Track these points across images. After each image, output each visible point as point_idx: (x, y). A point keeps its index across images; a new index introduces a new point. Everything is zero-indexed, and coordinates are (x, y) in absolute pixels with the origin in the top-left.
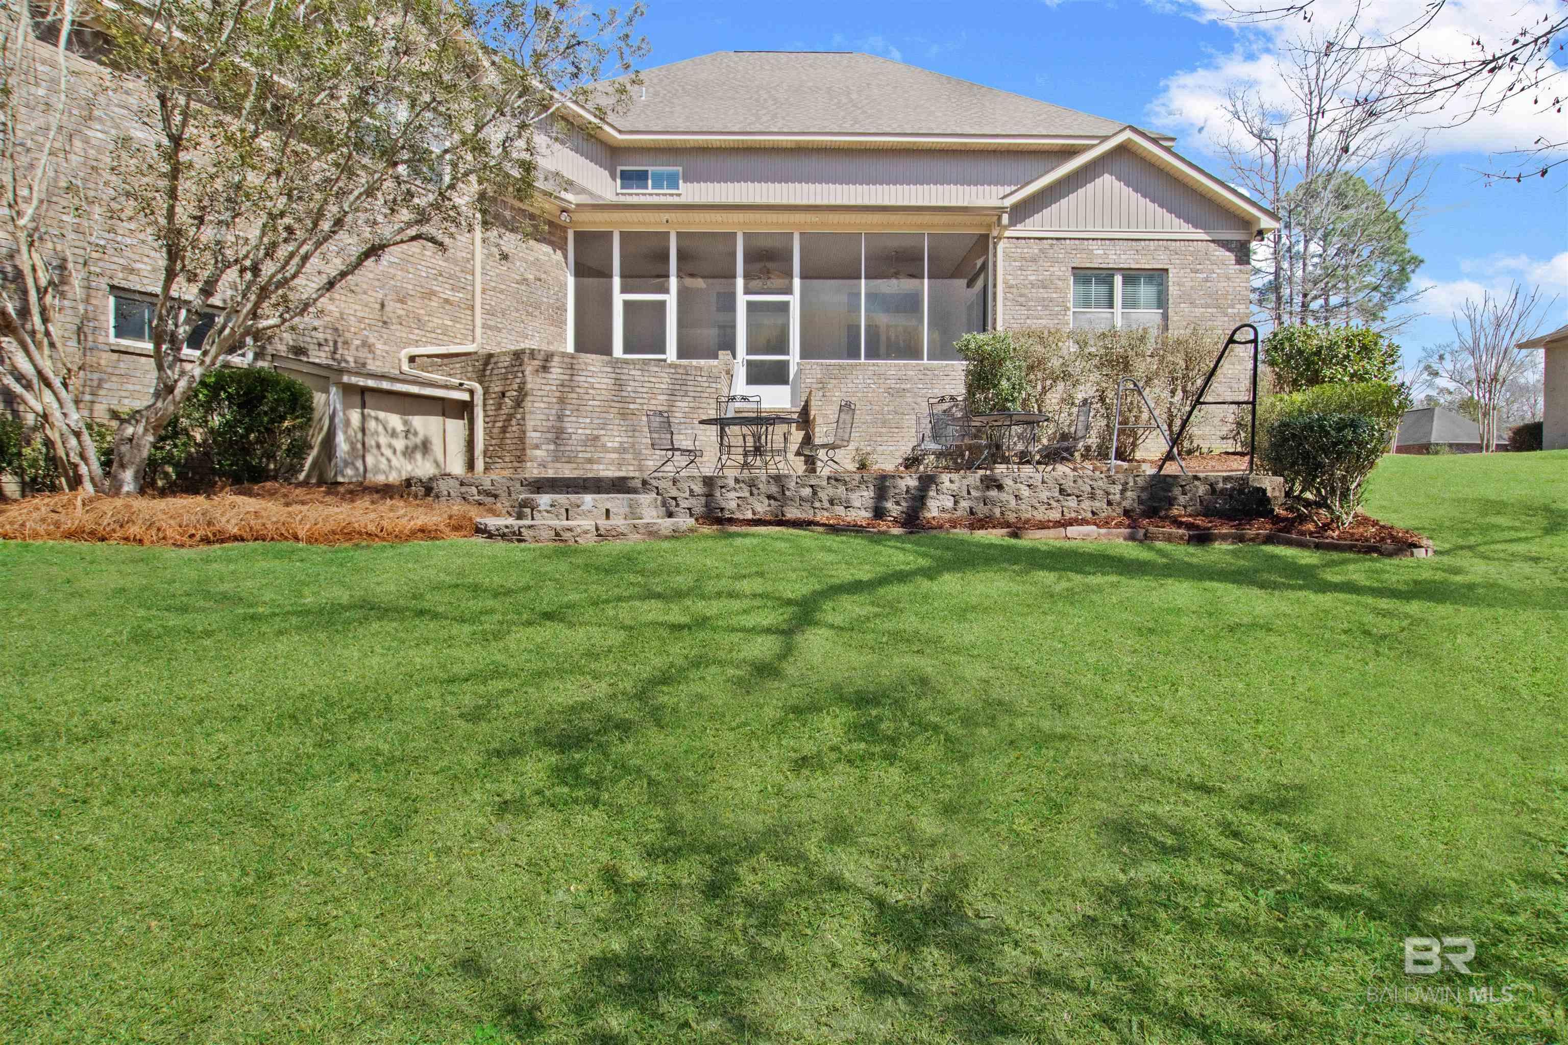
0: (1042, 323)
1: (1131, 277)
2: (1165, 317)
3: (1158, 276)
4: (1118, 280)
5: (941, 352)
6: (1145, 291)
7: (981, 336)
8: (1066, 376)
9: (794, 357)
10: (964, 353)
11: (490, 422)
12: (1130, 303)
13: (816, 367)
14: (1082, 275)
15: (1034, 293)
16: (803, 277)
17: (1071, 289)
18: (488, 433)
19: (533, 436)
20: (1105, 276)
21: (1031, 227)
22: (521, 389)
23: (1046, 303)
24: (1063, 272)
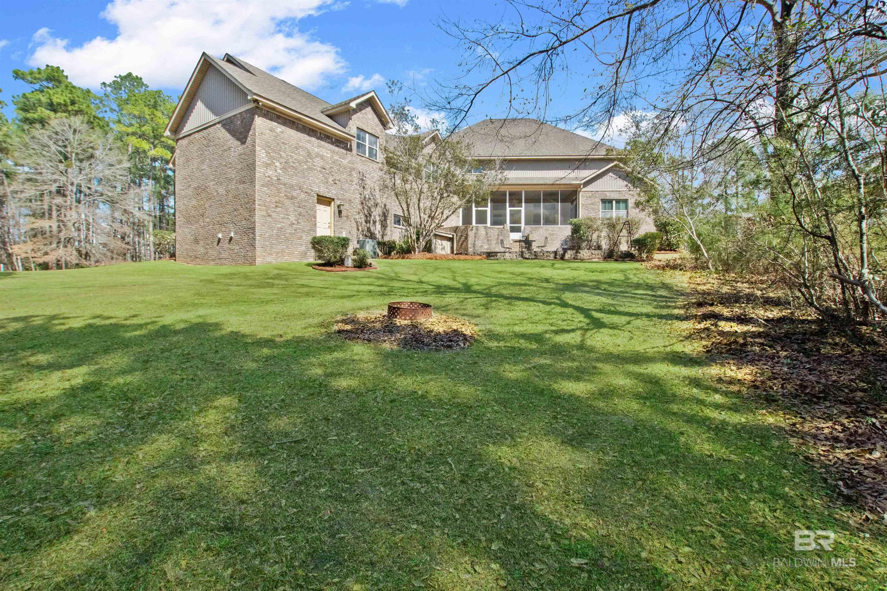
0: (592, 215)
1: (618, 201)
2: (628, 213)
3: (626, 201)
4: (614, 202)
5: (564, 222)
6: (622, 205)
7: (575, 220)
8: (598, 230)
9: (523, 225)
10: (571, 224)
11: (458, 242)
12: (618, 208)
13: (529, 228)
14: (604, 201)
15: (590, 206)
16: (525, 202)
17: (600, 205)
18: (457, 245)
19: (469, 245)
20: (610, 201)
21: (589, 188)
22: (467, 234)
23: (593, 209)
24: (598, 200)
